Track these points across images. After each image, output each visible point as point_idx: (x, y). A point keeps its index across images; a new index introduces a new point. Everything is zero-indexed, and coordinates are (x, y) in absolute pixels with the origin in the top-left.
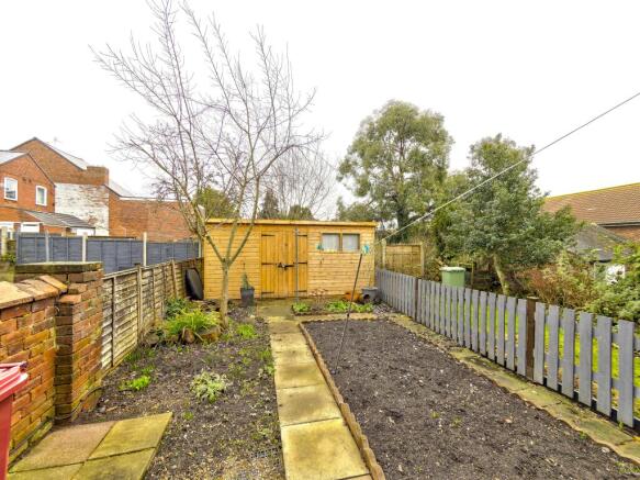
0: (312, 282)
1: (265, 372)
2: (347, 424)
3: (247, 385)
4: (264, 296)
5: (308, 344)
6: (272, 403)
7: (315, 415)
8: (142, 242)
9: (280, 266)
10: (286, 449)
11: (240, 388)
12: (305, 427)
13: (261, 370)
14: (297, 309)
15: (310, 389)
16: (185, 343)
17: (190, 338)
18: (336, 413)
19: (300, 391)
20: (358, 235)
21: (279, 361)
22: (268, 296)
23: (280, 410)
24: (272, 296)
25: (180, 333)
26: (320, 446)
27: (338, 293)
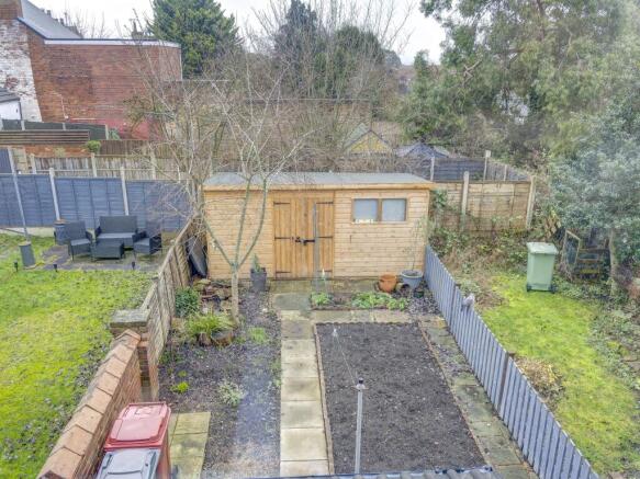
0: (339, 260)
1: (274, 385)
2: (325, 432)
3: (259, 396)
4: (279, 275)
5: (316, 356)
6: (277, 412)
7: (306, 423)
8: (120, 180)
9: (298, 240)
10: (282, 442)
11: (255, 398)
12: (297, 431)
13: (270, 383)
14: (316, 300)
15: (307, 404)
16: (203, 345)
17: (207, 341)
18: (321, 424)
19: (298, 404)
20: (405, 200)
21: (286, 374)
22: (283, 275)
23: (282, 418)
24: (288, 275)
25: (198, 336)
26: (303, 443)
27: (372, 274)
